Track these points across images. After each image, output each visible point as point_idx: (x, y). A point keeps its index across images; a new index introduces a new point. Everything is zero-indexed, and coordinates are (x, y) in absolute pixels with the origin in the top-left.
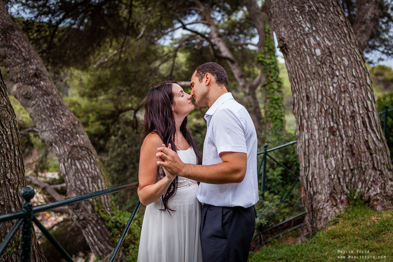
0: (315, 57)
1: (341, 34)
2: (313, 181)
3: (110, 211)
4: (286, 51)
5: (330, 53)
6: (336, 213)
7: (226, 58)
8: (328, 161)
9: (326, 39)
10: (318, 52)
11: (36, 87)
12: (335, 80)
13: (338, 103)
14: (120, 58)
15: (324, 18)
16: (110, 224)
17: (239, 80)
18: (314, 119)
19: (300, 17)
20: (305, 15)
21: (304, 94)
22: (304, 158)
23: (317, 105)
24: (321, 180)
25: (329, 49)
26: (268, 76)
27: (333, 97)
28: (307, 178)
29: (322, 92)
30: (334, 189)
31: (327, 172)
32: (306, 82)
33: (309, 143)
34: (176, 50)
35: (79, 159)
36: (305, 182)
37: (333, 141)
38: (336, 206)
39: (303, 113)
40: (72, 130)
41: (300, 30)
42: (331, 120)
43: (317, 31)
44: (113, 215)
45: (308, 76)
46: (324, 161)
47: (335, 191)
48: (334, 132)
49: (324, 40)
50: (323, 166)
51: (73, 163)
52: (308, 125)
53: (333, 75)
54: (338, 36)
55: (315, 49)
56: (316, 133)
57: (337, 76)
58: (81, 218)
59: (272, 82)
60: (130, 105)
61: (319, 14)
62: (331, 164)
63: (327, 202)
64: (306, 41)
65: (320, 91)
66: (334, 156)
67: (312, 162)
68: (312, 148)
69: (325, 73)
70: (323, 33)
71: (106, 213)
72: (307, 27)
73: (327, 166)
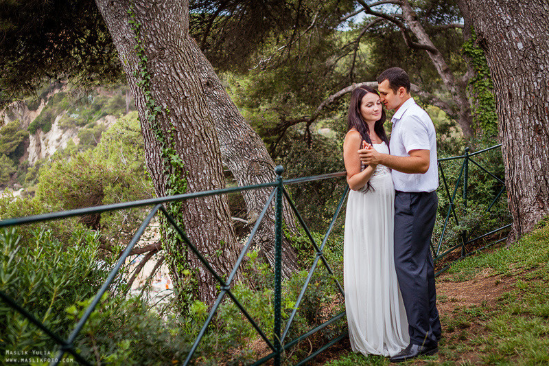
0: (517, 52)
1: (545, 25)
2: (519, 184)
3: (295, 231)
4: (485, 46)
5: (534, 46)
6: (542, 216)
7: (425, 48)
8: (534, 161)
9: (528, 32)
10: (520, 45)
11: (210, 97)
12: (540, 75)
13: (543, 99)
14: (289, 56)
15: (526, 8)
16: (296, 245)
17: (442, 75)
18: (518, 118)
19: (500, 9)
20: (505, 7)
21: (506, 92)
22: (509, 161)
23: (521, 102)
24: (527, 182)
25: (532, 42)
26: (478, 70)
27: (537, 93)
28: (512, 181)
29: (525, 89)
30: (541, 191)
31: (532, 173)
32: (508, 78)
33: (513, 144)
34: (358, 40)
35: (259, 175)
36: (510, 186)
37: (539, 140)
38: (543, 208)
39: (506, 112)
40: (250, 143)
41: (500, 23)
42: (536, 118)
43: (518, 23)
44: (299, 235)
45: (510, 72)
46: (529, 162)
47: (541, 194)
48: (540, 130)
49: (527, 33)
50: (529, 168)
51: (253, 179)
52: (511, 124)
53: (537, 70)
54: (542, 27)
55: (516, 43)
56: (520, 132)
57: (542, 71)
58: (265, 239)
59: (482, 78)
60: (300, 115)
61: (520, 5)
62: (537, 165)
63: (534, 205)
64: (507, 35)
65: (523, 88)
66: (540, 156)
67: (517, 164)
68: (516, 149)
69: (528, 68)
70: (525, 24)
71: (292, 234)
72: (507, 19)
73: (533, 167)
